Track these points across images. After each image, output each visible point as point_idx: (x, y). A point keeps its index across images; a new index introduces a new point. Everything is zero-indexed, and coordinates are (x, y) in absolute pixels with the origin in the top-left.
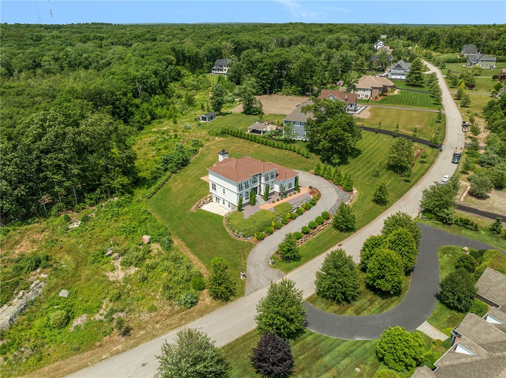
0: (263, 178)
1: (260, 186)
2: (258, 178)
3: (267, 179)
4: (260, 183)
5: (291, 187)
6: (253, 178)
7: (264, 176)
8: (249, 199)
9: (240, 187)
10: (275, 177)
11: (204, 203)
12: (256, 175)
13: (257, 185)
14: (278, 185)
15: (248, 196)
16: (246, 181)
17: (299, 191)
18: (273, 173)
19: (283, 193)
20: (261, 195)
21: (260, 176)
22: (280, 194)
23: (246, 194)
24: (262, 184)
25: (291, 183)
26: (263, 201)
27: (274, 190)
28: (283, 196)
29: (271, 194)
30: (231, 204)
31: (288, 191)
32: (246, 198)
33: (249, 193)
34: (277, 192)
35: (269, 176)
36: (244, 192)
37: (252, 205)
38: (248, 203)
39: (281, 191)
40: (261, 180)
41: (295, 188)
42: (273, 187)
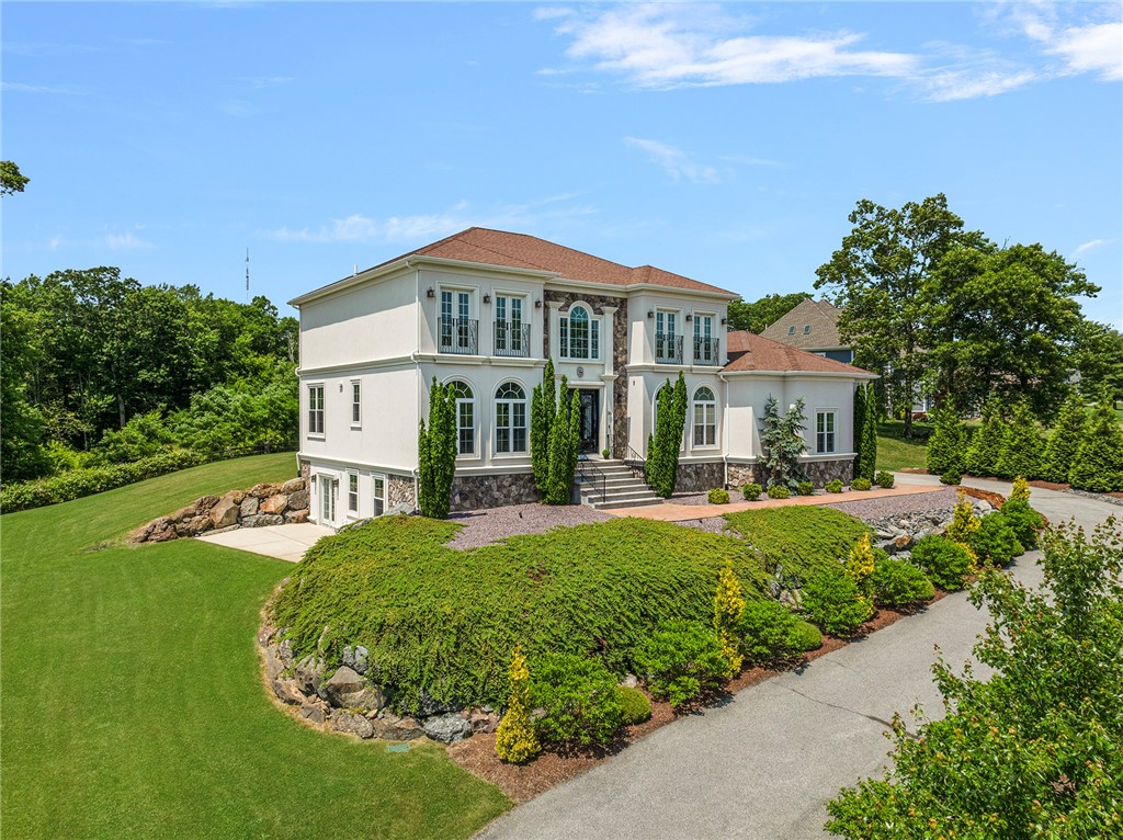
0: (640, 336)
4: (620, 365)
5: (831, 449)
6: (567, 315)
7: (650, 315)
8: (528, 454)
9: (455, 314)
10: (723, 359)
11: (237, 519)
12: (588, 299)
13: (595, 373)
14: (751, 408)
15: (520, 420)
16: (511, 288)
17: (887, 483)
18: (708, 321)
19: (783, 457)
20: (626, 463)
21: (617, 315)
22: (761, 471)
23: (499, 395)
24: (631, 379)
25: (830, 416)
26: (642, 490)
27: (720, 451)
28: (786, 482)
29: (697, 473)
30: (386, 482)
31: (813, 465)
32: (502, 435)
33: (528, 401)
34: (741, 465)
35: (685, 331)
36: (487, 372)
37: (551, 503)
38: (516, 478)
39: (769, 443)
40: (625, 352)
41: (857, 460)
42: (712, 430)
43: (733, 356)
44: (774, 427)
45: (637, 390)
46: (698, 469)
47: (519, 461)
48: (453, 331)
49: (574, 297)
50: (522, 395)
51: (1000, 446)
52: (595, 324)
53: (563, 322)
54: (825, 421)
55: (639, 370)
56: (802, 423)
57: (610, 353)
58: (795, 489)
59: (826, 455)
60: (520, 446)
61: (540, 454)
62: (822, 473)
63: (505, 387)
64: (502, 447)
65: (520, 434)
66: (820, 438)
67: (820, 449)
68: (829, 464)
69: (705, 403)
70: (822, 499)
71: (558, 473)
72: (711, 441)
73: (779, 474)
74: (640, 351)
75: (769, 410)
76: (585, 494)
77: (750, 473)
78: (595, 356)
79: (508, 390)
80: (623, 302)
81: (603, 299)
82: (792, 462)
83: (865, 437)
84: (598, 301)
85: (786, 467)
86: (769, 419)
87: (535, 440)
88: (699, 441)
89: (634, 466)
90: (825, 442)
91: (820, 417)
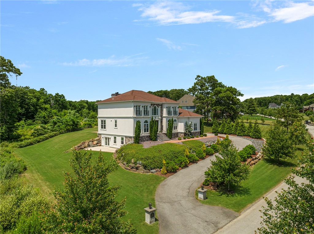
0: (165, 110)
1: (162, 122)
2: (159, 109)
3: (169, 113)
4: (161, 116)
5: (196, 130)
6: (153, 108)
7: (167, 107)
8: (149, 132)
9: (138, 110)
10: (178, 114)
11: (89, 146)
12: (156, 105)
13: (158, 118)
14: (183, 123)
15: (147, 127)
16: (146, 104)
17: (206, 136)
18: (175, 108)
19: (189, 132)
20: (163, 133)
21: (161, 107)
22: (185, 134)
23: (144, 123)
24: (163, 118)
25: (196, 124)
26: (167, 138)
27: (177, 131)
28: (189, 136)
29: (174, 135)
30: (124, 138)
31: (194, 133)
32: (145, 129)
33: (149, 123)
34: (182, 133)
35: (172, 110)
36: (143, 119)
37: (153, 141)
38: (147, 137)
39: (186, 129)
40: (162, 114)
41: (200, 132)
42: (176, 127)
43: (180, 114)
44: (187, 126)
45: (164, 120)
46: (174, 134)
47: (147, 134)
48: (138, 112)
49: (154, 105)
50: (148, 123)
51: (225, 128)
52: (157, 109)
53: (153, 109)
54: (195, 125)
55: (165, 117)
56: (192, 126)
57: (160, 114)
58: (191, 137)
59: (196, 131)
60: (148, 131)
61: (151, 132)
62: (195, 134)
63: (145, 121)
64: (145, 131)
65: (148, 129)
66: (195, 128)
67: (195, 130)
68: (196, 132)
69: (175, 122)
70: (195, 139)
71: (154, 135)
72: (176, 129)
73: (188, 134)
74: (165, 114)
75: (186, 123)
76: (159, 139)
77: (183, 134)
78: (157, 115)
79: (146, 122)
80: (162, 105)
81: (159, 105)
82: (190, 132)
83: (202, 127)
84: (158, 105)
85: (190, 133)
86: (186, 125)
87: (150, 130)
88: (174, 129)
89: (165, 134)
90: (195, 129)
91: (195, 124)
